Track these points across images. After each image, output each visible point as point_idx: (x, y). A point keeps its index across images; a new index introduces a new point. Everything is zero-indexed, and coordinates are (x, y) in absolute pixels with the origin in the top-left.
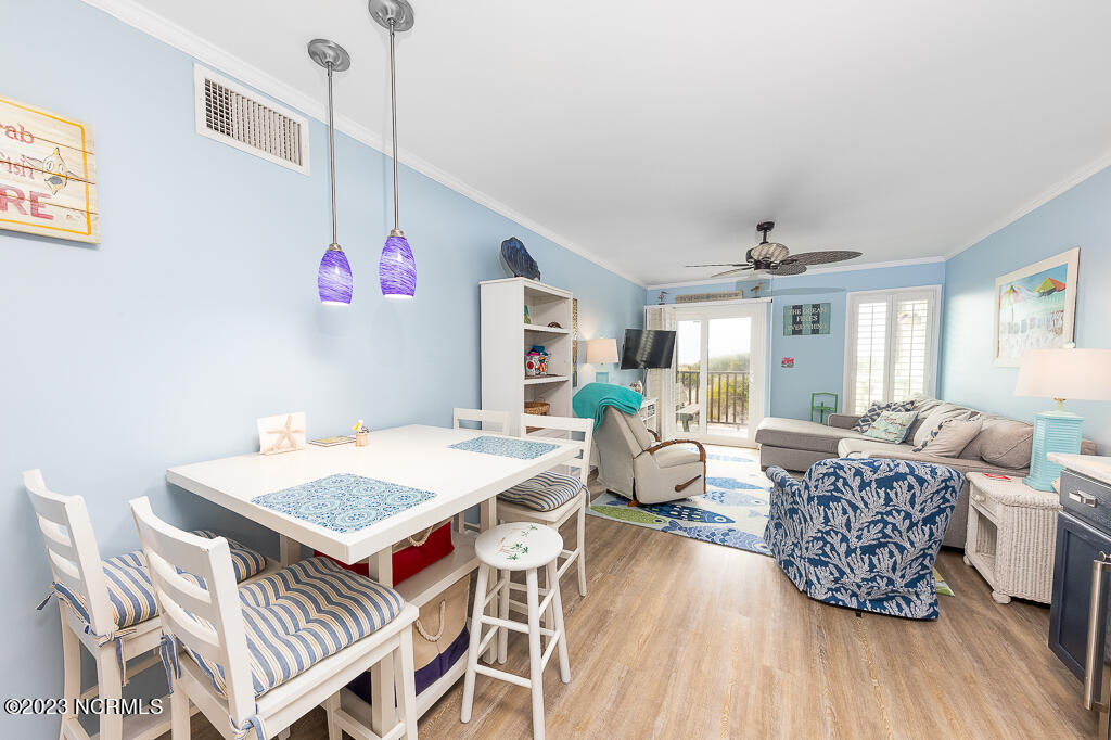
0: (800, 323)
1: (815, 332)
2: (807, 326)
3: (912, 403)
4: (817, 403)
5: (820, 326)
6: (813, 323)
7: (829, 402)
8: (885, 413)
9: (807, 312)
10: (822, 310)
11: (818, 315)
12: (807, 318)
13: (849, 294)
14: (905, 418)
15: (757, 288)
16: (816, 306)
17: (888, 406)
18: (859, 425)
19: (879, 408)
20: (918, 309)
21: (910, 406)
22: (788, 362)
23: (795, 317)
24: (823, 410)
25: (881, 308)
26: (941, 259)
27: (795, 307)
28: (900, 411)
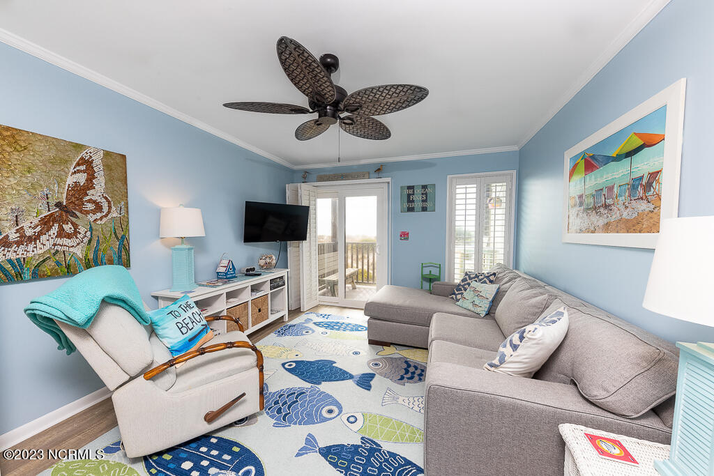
0: (413, 201)
1: (424, 209)
2: (418, 204)
3: (494, 274)
4: (426, 271)
5: (429, 204)
6: (423, 201)
7: (435, 272)
8: (474, 284)
9: (418, 191)
10: (429, 190)
11: (426, 194)
12: (418, 197)
13: (448, 176)
14: (489, 290)
15: (379, 169)
16: (424, 187)
17: (477, 276)
18: (454, 294)
19: (470, 279)
20: (500, 190)
21: (492, 278)
22: (405, 236)
23: (409, 195)
24: (430, 279)
25: (472, 189)
26: (516, 148)
27: (409, 188)
28: (485, 282)
